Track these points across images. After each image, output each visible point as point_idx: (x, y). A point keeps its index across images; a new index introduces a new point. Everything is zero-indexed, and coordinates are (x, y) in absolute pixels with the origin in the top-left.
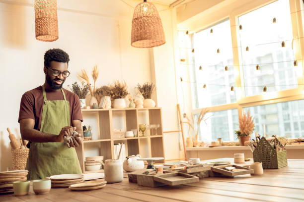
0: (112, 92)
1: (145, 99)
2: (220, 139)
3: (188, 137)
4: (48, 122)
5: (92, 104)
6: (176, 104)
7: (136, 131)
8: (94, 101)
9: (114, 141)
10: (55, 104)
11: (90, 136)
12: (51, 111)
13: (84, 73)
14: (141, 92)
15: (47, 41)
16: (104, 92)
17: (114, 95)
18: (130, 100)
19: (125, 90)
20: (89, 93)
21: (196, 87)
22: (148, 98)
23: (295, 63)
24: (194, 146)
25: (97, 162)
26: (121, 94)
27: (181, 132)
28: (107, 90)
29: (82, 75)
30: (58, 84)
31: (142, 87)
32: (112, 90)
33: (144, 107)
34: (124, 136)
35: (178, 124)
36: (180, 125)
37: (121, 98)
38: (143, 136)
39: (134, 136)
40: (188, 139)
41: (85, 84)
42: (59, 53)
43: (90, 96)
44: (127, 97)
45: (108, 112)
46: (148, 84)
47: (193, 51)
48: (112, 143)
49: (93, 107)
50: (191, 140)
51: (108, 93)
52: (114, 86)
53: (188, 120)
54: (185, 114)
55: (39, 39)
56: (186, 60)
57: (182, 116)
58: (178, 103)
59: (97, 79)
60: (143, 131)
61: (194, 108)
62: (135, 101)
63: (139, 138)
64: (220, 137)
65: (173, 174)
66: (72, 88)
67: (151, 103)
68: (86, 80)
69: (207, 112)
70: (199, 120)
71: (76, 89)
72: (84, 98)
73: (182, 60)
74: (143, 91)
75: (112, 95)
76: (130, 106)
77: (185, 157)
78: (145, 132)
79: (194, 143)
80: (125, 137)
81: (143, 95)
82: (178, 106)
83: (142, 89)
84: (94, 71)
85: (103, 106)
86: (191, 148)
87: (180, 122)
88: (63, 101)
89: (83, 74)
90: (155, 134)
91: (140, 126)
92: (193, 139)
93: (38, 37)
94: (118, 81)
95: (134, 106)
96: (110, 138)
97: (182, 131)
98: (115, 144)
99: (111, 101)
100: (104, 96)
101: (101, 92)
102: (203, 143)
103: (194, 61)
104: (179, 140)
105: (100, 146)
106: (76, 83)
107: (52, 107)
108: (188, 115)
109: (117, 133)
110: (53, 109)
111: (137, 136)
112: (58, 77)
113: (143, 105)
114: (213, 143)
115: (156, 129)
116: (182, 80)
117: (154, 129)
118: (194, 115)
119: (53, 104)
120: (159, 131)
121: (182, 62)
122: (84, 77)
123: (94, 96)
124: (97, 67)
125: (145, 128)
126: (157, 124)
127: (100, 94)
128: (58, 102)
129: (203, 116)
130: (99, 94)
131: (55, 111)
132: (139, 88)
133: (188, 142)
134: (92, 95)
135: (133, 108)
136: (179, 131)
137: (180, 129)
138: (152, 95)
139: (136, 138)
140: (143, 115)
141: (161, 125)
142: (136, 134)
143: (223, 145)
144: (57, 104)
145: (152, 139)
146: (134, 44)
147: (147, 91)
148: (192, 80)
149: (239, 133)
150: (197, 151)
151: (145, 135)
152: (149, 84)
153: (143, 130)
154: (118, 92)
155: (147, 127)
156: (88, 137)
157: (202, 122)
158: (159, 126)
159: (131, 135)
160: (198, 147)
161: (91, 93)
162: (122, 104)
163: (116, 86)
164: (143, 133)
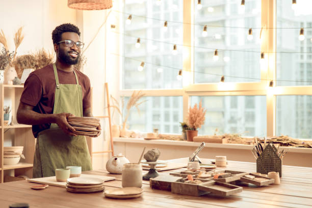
0: (38, 63)
2: (156, 130)
6: (104, 83)
11: (8, 119)
16: (29, 63)
23: (262, 55)
24: (120, 137)
25: (17, 154)
27: (107, 119)
35: (105, 108)
36: (107, 109)
40: (114, 126)
47: (130, 17)
49: (15, 83)
58: (106, 82)
59: (21, 45)
64: (156, 128)
72: (3, 69)
73: (112, 26)
75: (37, 67)
77: (112, 149)
79: (121, 132)
82: (106, 85)
86: (116, 138)
87: (107, 106)
92: (120, 127)
97: (109, 117)
100: (27, 67)
101: (25, 63)
102: (133, 133)
107: (64, 91)
110: (66, 94)
118: (122, 97)
119: (66, 88)
121: (112, 29)
124: (21, 29)
127: (23, 65)
128: (71, 86)
129: (136, 101)
137: (107, 115)
143: (161, 137)
144: (70, 89)
149: (185, 126)
150: (125, 143)
156: (6, 121)
160: (127, 139)
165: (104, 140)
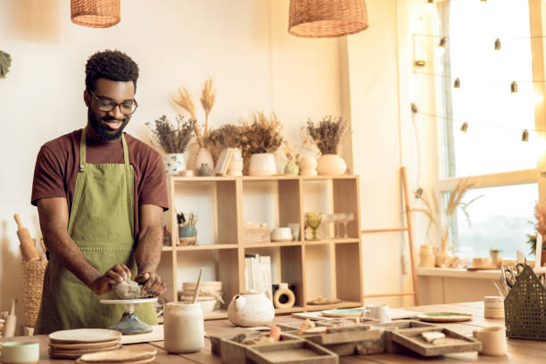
0: (245, 139)
1: (323, 154)
2: (495, 252)
3: (423, 243)
4: (84, 211)
5: (199, 166)
6: (398, 168)
7: (296, 227)
8: (205, 158)
9: (246, 250)
10: (103, 172)
11: (192, 236)
12: (93, 186)
13: (184, 94)
14: (315, 138)
15: (97, 26)
16: (228, 139)
17: (248, 146)
18: (288, 155)
19: (276, 134)
20: (193, 140)
21: (449, 129)
22: (330, 153)
24: (437, 266)
25: (206, 295)
26: (267, 144)
27: (406, 233)
28: (233, 134)
29: (179, 99)
30: (112, 130)
31: (317, 126)
32: (246, 134)
33: (319, 174)
34: (268, 238)
35: (402, 213)
36: (405, 215)
37: (265, 152)
38: (315, 238)
39: (294, 240)
40: (423, 247)
41: (186, 120)
42: (113, 62)
43: (197, 146)
44: (281, 151)
45: (232, 184)
46: (332, 121)
47: (442, 42)
48: (241, 254)
49: (200, 173)
50: (430, 251)
51: (236, 140)
52: (250, 123)
53: (427, 204)
54: (420, 192)
55: (81, 23)
56: (427, 63)
57: (411, 196)
58: (403, 165)
60: (314, 229)
61: (443, 176)
62: (299, 159)
63: (303, 243)
64: (495, 249)
65: (292, 344)
66: (155, 128)
67: (336, 165)
68: (188, 109)
69: (470, 186)
70: (452, 205)
71: (164, 131)
72: (182, 151)
73: (417, 64)
74: (319, 136)
75: (244, 144)
76: (286, 171)
77: (415, 289)
78: (317, 231)
79: (437, 258)
80: (272, 241)
81: (319, 145)
82: (402, 172)
83: (317, 130)
84: (205, 92)
85: (223, 171)
86: (429, 269)
87: (405, 210)
88: (123, 165)
89: (183, 97)
90: (342, 236)
91: (307, 216)
92: (435, 250)
93: (78, 18)
94: (262, 115)
95: (297, 171)
96: (236, 242)
97: (409, 230)
98: (247, 256)
99: (242, 159)
100: (226, 147)
101: (221, 138)
102: (456, 259)
103: (447, 65)
104: (402, 251)
105: (217, 257)
106: (164, 118)
107: (95, 178)
108: (427, 193)
109: (253, 231)
110: (99, 184)
111: (299, 240)
112: (111, 114)
113: (317, 169)
114: (478, 261)
115: (345, 224)
116: (414, 110)
117: (342, 225)
118: (443, 192)
119: (99, 172)
120: (352, 228)
121: (419, 69)
122: (184, 103)
123: (206, 147)
125: (319, 222)
126: (347, 213)
127: (218, 143)
128: (109, 167)
129: (460, 197)
130: (215, 143)
131: (102, 187)
132: (311, 129)
133: (423, 256)
134: (200, 146)
135: (293, 175)
136: (403, 230)
137: (406, 226)
138: (340, 147)
139: (296, 243)
140: (319, 190)
141: (356, 215)
142: (297, 235)
143: (499, 266)
144: (106, 172)
145: (338, 246)
146: (294, 29)
147: (327, 137)
148: (441, 111)
149: (535, 243)
150: (443, 279)
151: (318, 236)
152: (334, 120)
153: (313, 225)
154: (259, 140)
155: (324, 218)
156: (189, 239)
157: (459, 209)
158: (351, 217)
159: (286, 236)
160: (444, 268)
161: (198, 140)
162: (268, 165)
163: (255, 124)
164: (314, 233)
165: (404, 272)
